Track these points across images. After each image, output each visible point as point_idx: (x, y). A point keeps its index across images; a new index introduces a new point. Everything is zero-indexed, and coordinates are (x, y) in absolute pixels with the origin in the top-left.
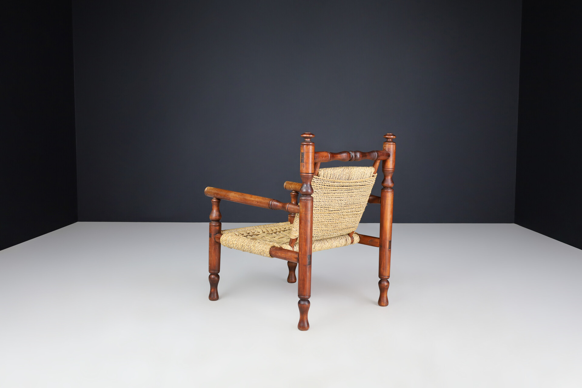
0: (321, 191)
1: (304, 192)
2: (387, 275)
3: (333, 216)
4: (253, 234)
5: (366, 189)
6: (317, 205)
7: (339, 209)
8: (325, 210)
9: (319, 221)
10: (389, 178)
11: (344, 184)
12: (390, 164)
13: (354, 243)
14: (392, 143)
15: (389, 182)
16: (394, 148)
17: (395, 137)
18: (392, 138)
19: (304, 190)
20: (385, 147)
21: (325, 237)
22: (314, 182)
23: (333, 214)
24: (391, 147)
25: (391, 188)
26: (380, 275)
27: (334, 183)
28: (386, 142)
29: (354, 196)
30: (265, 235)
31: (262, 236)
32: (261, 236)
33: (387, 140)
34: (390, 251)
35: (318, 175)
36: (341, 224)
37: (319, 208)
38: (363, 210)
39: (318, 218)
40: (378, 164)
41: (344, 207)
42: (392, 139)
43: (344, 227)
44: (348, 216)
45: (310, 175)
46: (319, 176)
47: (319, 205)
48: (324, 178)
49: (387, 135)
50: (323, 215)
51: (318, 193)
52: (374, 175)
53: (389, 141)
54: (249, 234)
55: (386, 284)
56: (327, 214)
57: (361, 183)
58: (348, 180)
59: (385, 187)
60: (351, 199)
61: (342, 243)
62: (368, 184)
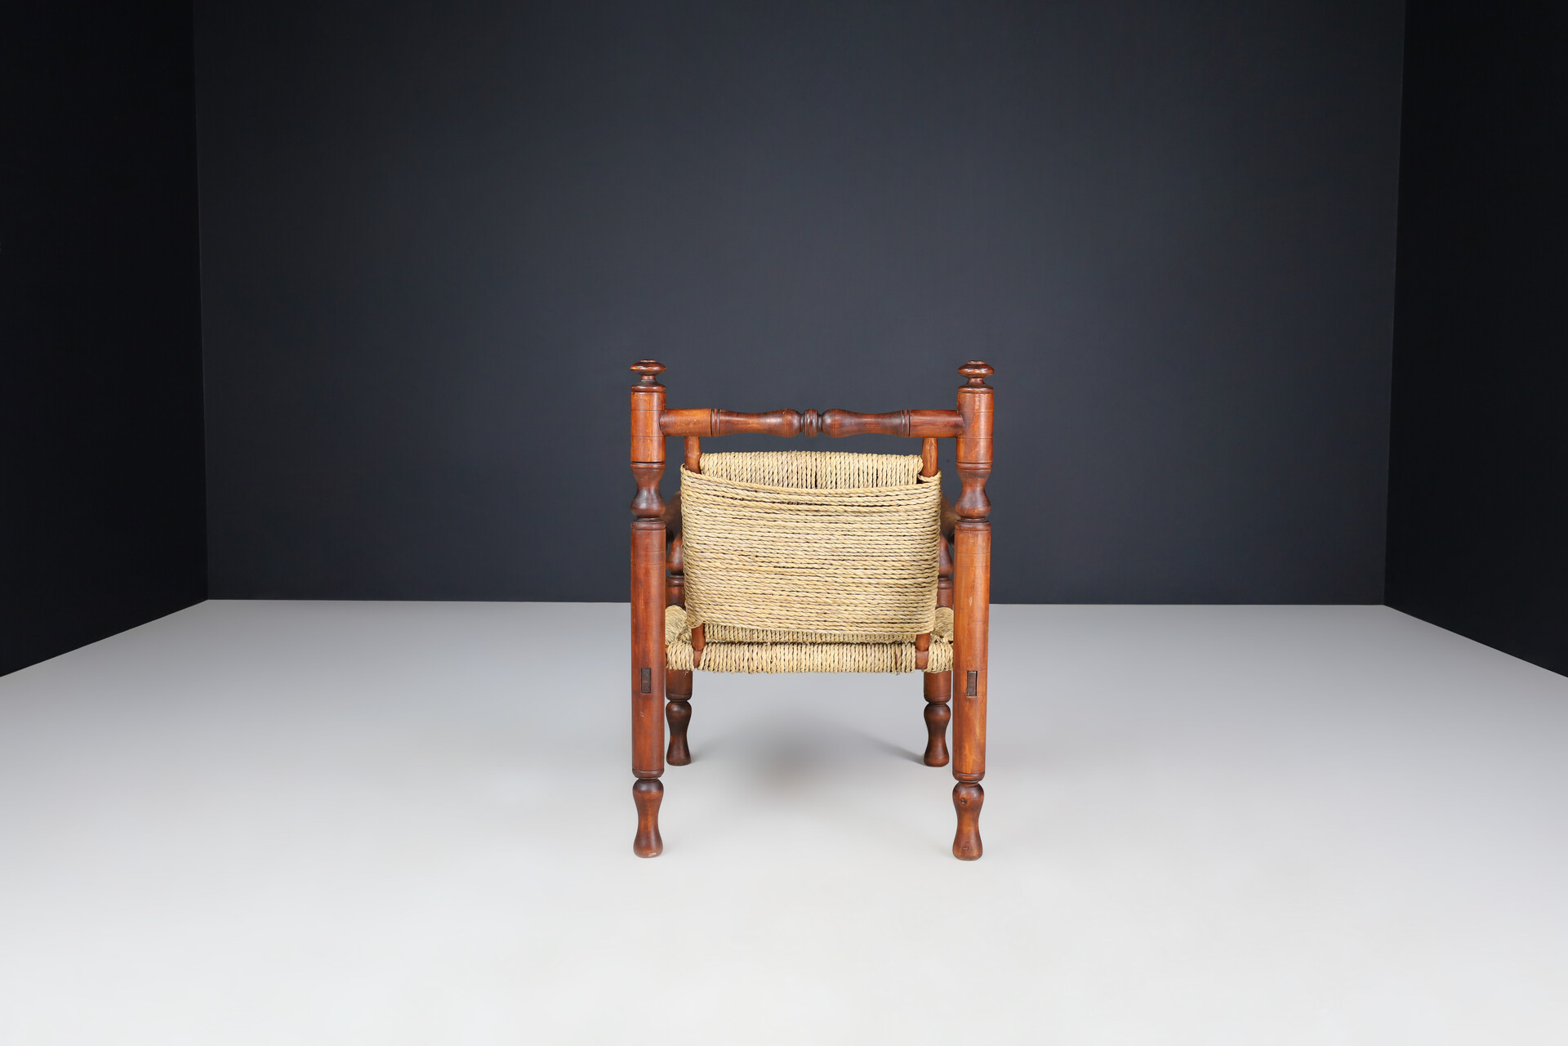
0: (718, 511)
1: (642, 510)
3: (798, 582)
7: (815, 566)
8: (761, 564)
9: (754, 591)
10: (975, 491)
14: (983, 389)
15: (974, 500)
17: (991, 371)
18: (983, 374)
19: (643, 506)
20: (963, 400)
22: (687, 486)
24: (979, 402)
25: (983, 518)
27: (758, 492)
28: (963, 387)
29: (860, 533)
33: (966, 382)
35: (699, 470)
36: (845, 608)
40: (931, 448)
41: (833, 562)
43: (860, 616)
44: (866, 589)
45: (655, 466)
46: (705, 474)
48: (721, 480)
49: (966, 367)
52: (922, 478)
53: (973, 384)
55: (974, 794)
56: (773, 576)
57: (865, 499)
58: (816, 486)
59: (966, 517)
60: (849, 542)
61: (877, 662)
62: (900, 503)
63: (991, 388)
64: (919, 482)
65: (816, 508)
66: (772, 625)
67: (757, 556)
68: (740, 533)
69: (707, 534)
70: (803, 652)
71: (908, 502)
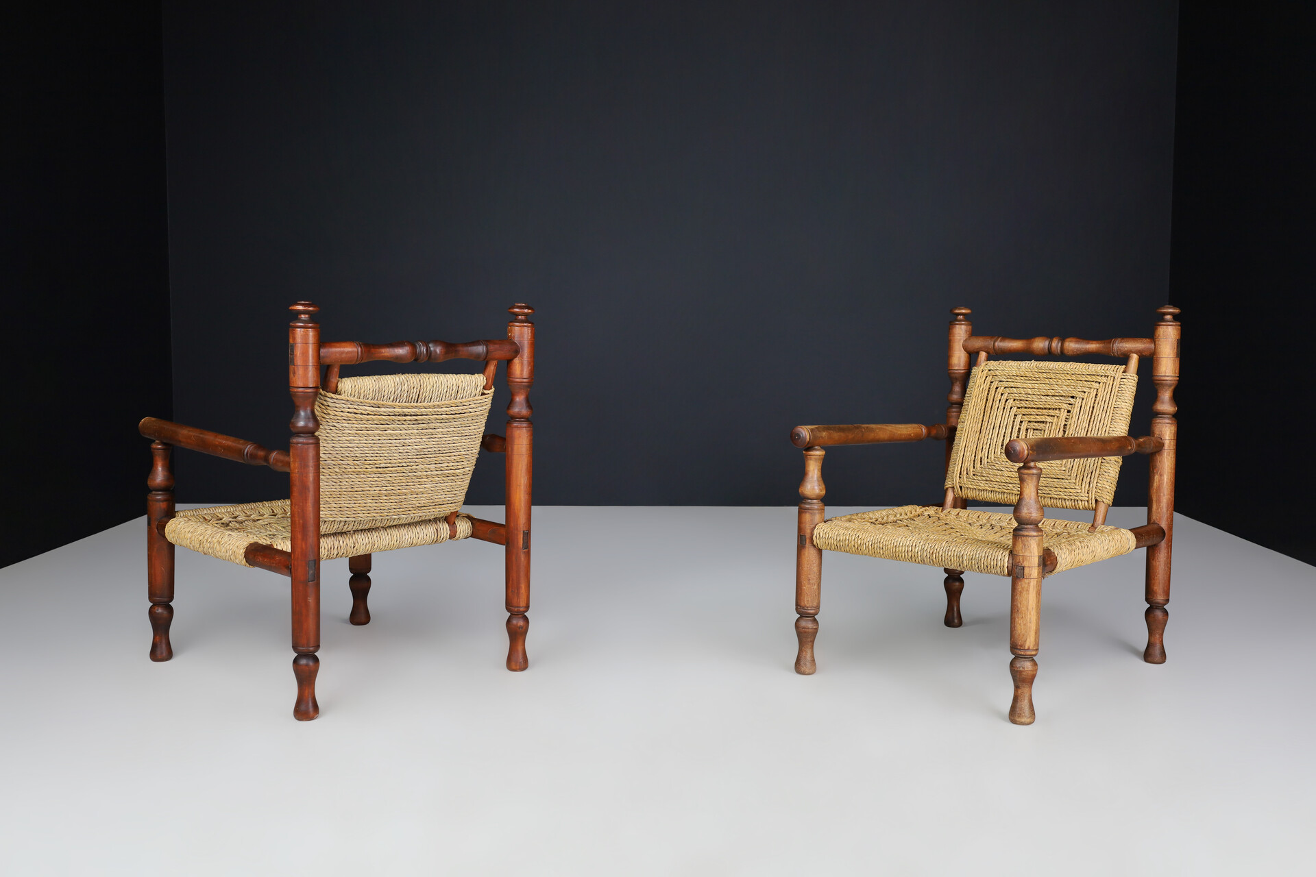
0: (347, 425)
1: (302, 427)
2: (523, 604)
3: (389, 479)
4: (247, 518)
5: (468, 422)
6: (343, 455)
7: (404, 464)
8: (367, 466)
9: (356, 489)
10: (520, 399)
11: (404, 410)
12: (521, 369)
13: (457, 536)
14: (525, 324)
15: (520, 406)
16: (530, 334)
17: (530, 311)
18: (526, 313)
19: (301, 424)
20: (511, 331)
21: (378, 524)
22: (328, 406)
23: (390, 475)
24: (522, 333)
25: (527, 419)
26: (509, 605)
27: (379, 407)
28: (511, 322)
29: (440, 436)
30: (273, 520)
31: (266, 523)
32: (264, 523)
33: (514, 318)
34: (528, 554)
35: (336, 391)
36: (415, 496)
37: (349, 462)
38: (469, 467)
39: (352, 483)
40: (492, 368)
41: (416, 460)
42: (526, 315)
43: (423, 501)
44: (432, 479)
45: (312, 390)
46: (340, 394)
47: (348, 455)
48: (353, 399)
49: (513, 308)
50: (362, 476)
51: (342, 429)
52: (486, 392)
53: (520, 320)
54: (236, 518)
55: (521, 623)
56: (373, 475)
57: (451, 408)
58: (417, 402)
59: (513, 418)
60: (432, 443)
61: (425, 536)
62: (471, 410)
63: (532, 323)
64: (483, 394)
65: (416, 419)
66: (362, 516)
67: (366, 460)
68: (358, 442)
69: (333, 445)
70: (375, 536)
71: (475, 410)
